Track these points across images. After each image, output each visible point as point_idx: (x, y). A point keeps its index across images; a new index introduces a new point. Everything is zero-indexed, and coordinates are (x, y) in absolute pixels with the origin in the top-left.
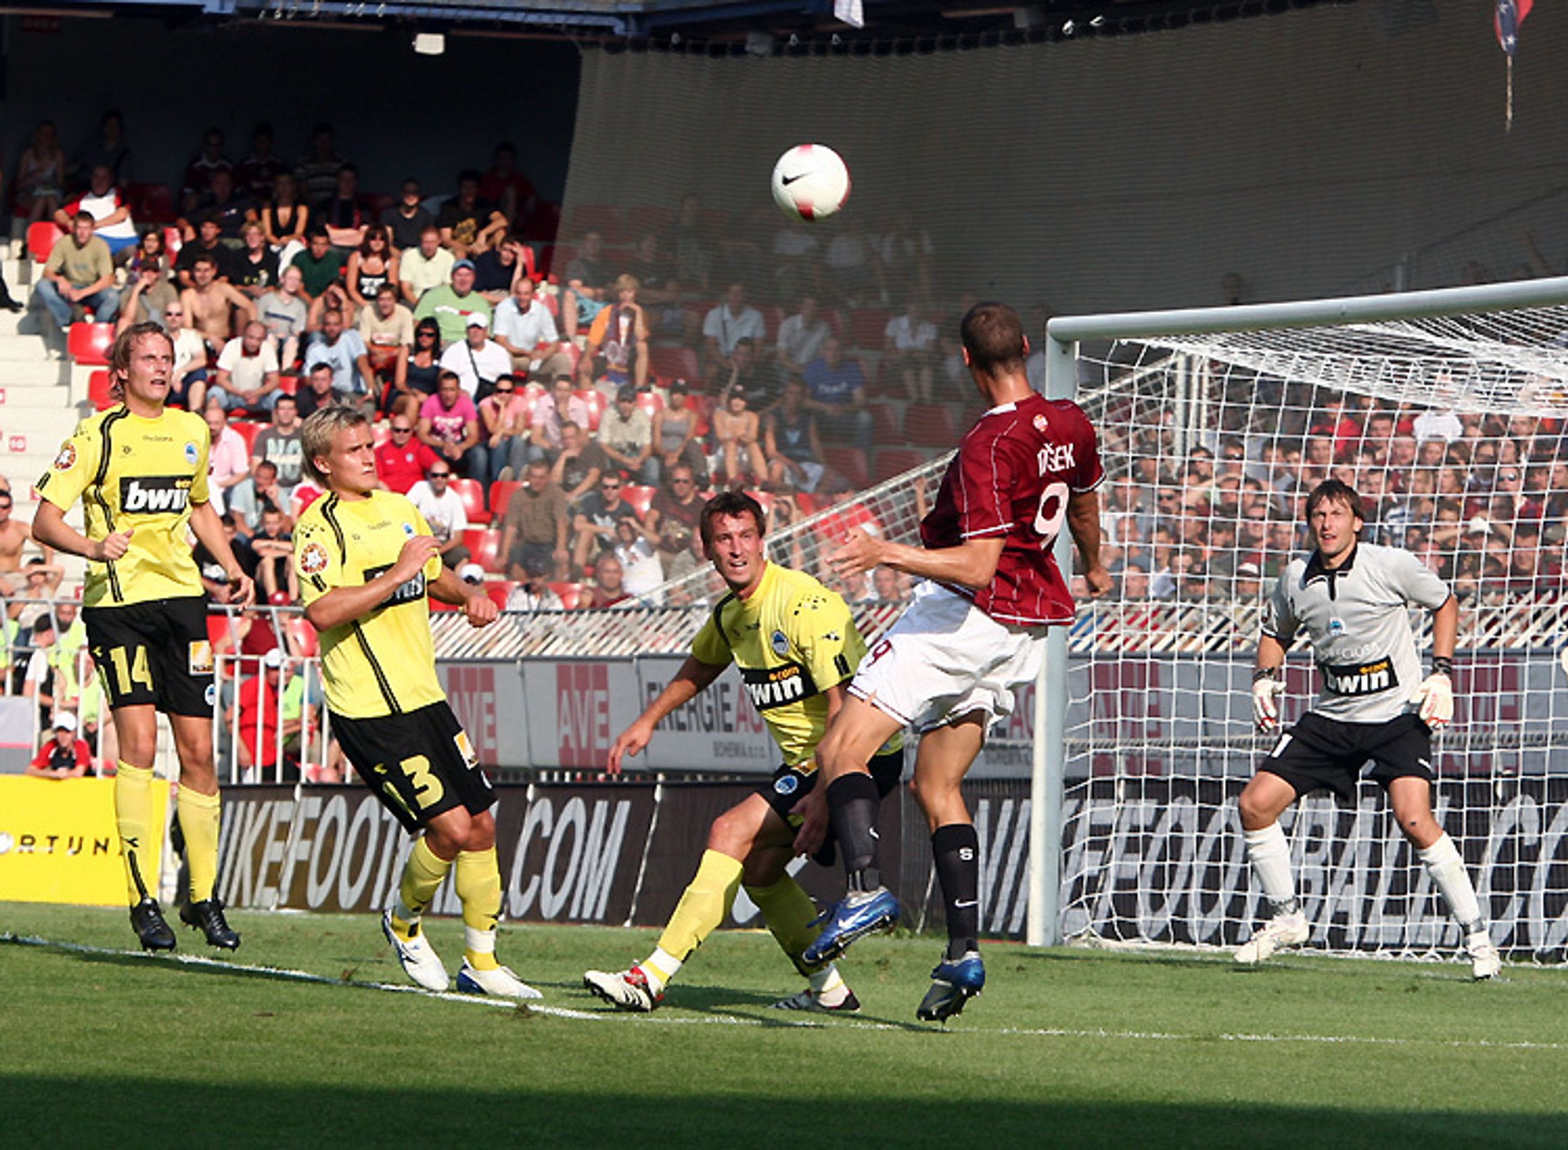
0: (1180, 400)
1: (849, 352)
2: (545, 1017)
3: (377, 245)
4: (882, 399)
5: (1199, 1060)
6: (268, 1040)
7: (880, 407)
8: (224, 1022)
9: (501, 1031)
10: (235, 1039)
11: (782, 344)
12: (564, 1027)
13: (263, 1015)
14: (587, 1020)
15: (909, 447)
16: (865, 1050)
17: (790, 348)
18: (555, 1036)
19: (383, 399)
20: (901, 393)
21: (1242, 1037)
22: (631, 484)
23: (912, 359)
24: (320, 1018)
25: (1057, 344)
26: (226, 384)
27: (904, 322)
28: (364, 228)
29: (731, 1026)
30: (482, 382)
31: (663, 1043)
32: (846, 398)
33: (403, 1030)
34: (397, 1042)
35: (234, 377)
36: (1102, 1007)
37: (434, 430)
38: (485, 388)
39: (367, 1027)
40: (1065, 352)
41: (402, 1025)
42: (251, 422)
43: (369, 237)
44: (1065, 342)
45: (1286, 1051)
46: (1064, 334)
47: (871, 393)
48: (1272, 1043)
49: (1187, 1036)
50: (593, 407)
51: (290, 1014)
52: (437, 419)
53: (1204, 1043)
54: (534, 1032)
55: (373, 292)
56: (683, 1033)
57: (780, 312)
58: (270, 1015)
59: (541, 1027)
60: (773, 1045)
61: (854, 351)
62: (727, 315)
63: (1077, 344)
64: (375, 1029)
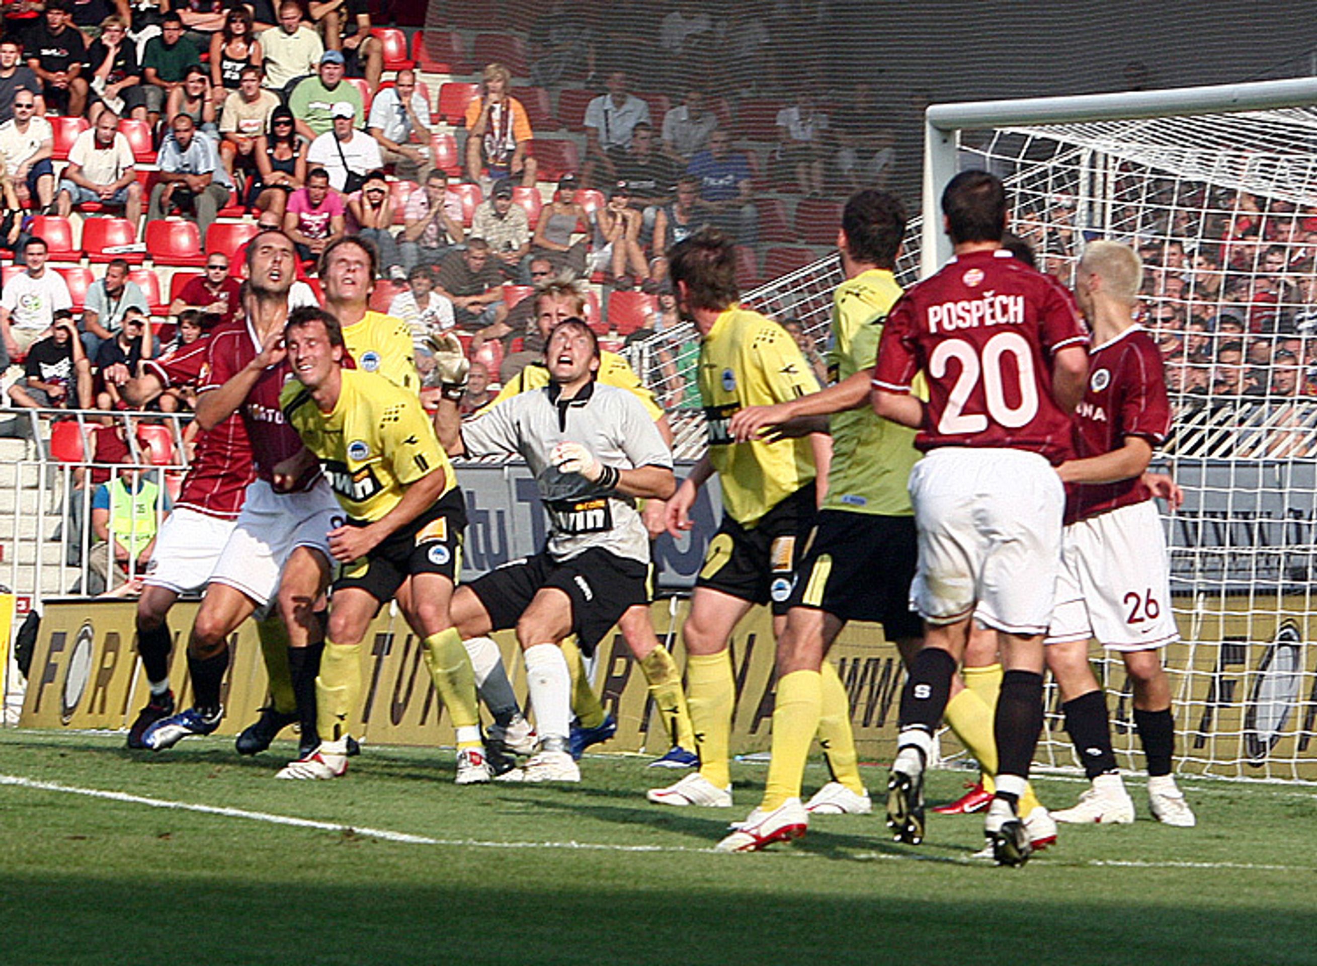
0: (1083, 198)
1: (736, 144)
2: (375, 840)
3: (239, 28)
4: (772, 194)
5: (1062, 887)
6: (77, 865)
7: (771, 202)
8: (33, 845)
9: (324, 856)
10: (41, 863)
11: (666, 136)
12: (394, 851)
13: (75, 838)
14: (419, 844)
15: (801, 245)
16: (709, 875)
17: (674, 141)
18: (382, 860)
19: (245, 194)
20: (792, 187)
21: (1110, 862)
22: (509, 283)
23: (806, 152)
24: (132, 840)
25: (936, 133)
26: (77, 177)
27: (794, 113)
28: (226, 11)
29: (572, 850)
30: (351, 174)
31: (495, 867)
32: (733, 190)
33: (222, 854)
34: (213, 867)
35: (85, 169)
36: (967, 831)
37: (302, 226)
38: (354, 182)
39: (182, 850)
40: (945, 141)
41: (221, 849)
42: (108, 216)
43: (230, 20)
44: (945, 131)
45: (1156, 877)
46: (944, 122)
47: (757, 187)
48: (1142, 869)
49: (1054, 861)
50: (469, 201)
51: (104, 837)
52: (304, 216)
53: (1070, 869)
54: (361, 857)
55: (236, 77)
56: (520, 858)
57: (665, 101)
58: (82, 838)
59: (368, 851)
60: (613, 870)
61: (743, 143)
62: (609, 105)
63: (958, 132)
64: (192, 853)
